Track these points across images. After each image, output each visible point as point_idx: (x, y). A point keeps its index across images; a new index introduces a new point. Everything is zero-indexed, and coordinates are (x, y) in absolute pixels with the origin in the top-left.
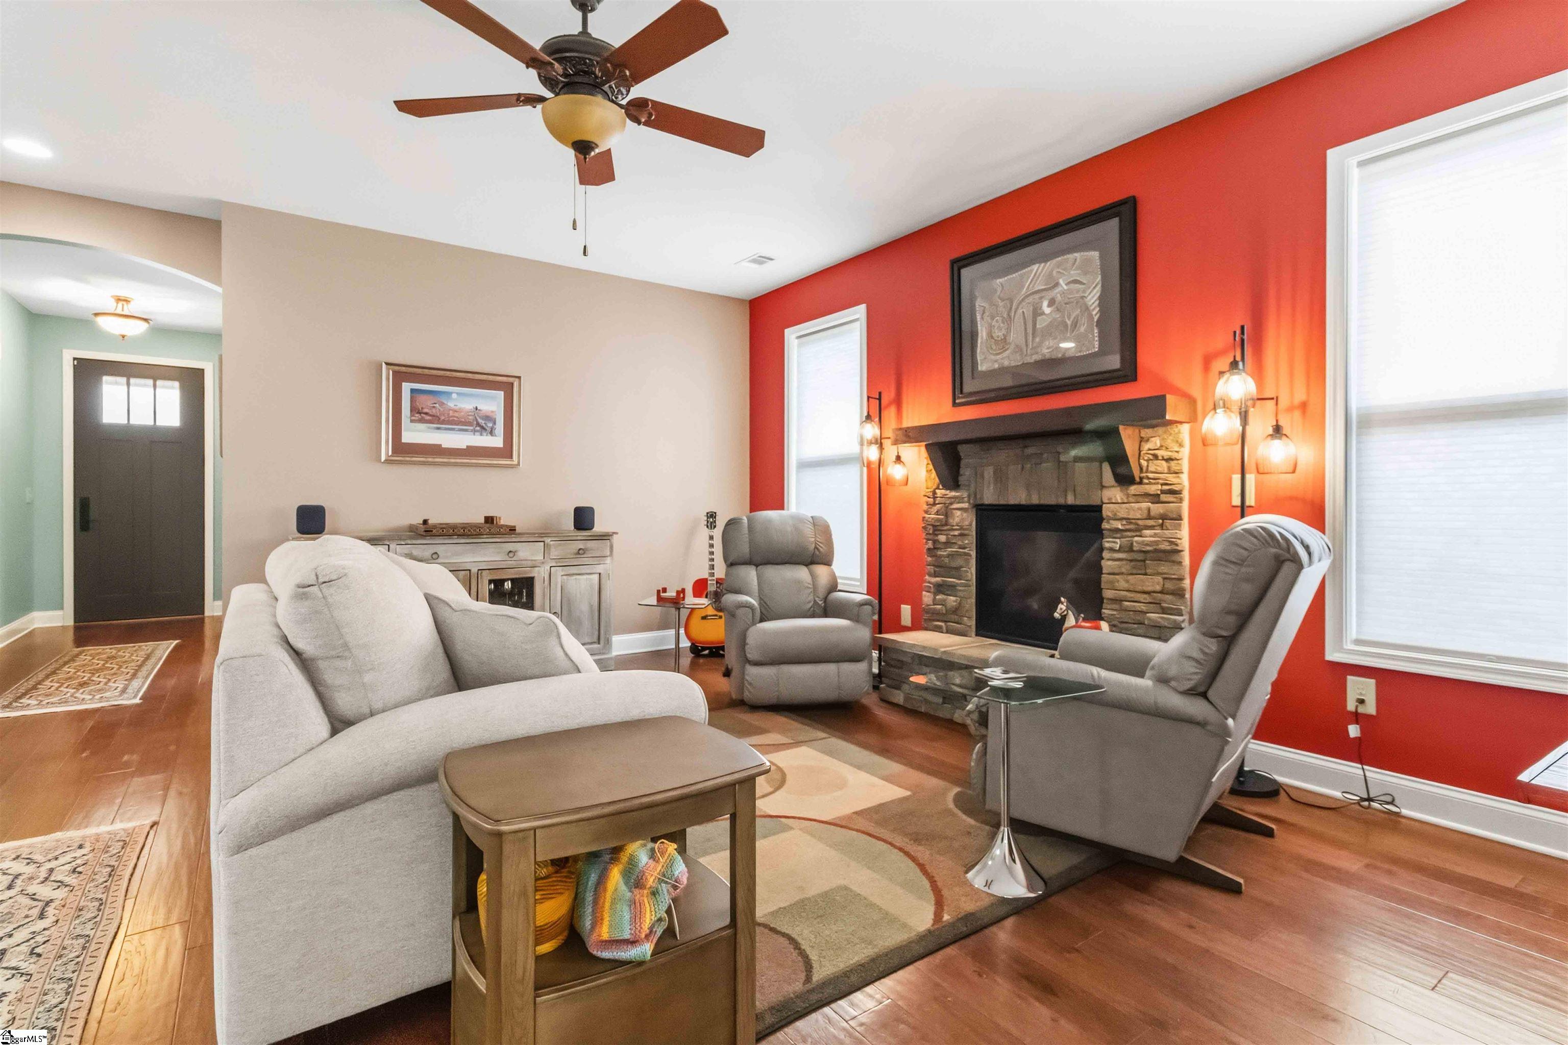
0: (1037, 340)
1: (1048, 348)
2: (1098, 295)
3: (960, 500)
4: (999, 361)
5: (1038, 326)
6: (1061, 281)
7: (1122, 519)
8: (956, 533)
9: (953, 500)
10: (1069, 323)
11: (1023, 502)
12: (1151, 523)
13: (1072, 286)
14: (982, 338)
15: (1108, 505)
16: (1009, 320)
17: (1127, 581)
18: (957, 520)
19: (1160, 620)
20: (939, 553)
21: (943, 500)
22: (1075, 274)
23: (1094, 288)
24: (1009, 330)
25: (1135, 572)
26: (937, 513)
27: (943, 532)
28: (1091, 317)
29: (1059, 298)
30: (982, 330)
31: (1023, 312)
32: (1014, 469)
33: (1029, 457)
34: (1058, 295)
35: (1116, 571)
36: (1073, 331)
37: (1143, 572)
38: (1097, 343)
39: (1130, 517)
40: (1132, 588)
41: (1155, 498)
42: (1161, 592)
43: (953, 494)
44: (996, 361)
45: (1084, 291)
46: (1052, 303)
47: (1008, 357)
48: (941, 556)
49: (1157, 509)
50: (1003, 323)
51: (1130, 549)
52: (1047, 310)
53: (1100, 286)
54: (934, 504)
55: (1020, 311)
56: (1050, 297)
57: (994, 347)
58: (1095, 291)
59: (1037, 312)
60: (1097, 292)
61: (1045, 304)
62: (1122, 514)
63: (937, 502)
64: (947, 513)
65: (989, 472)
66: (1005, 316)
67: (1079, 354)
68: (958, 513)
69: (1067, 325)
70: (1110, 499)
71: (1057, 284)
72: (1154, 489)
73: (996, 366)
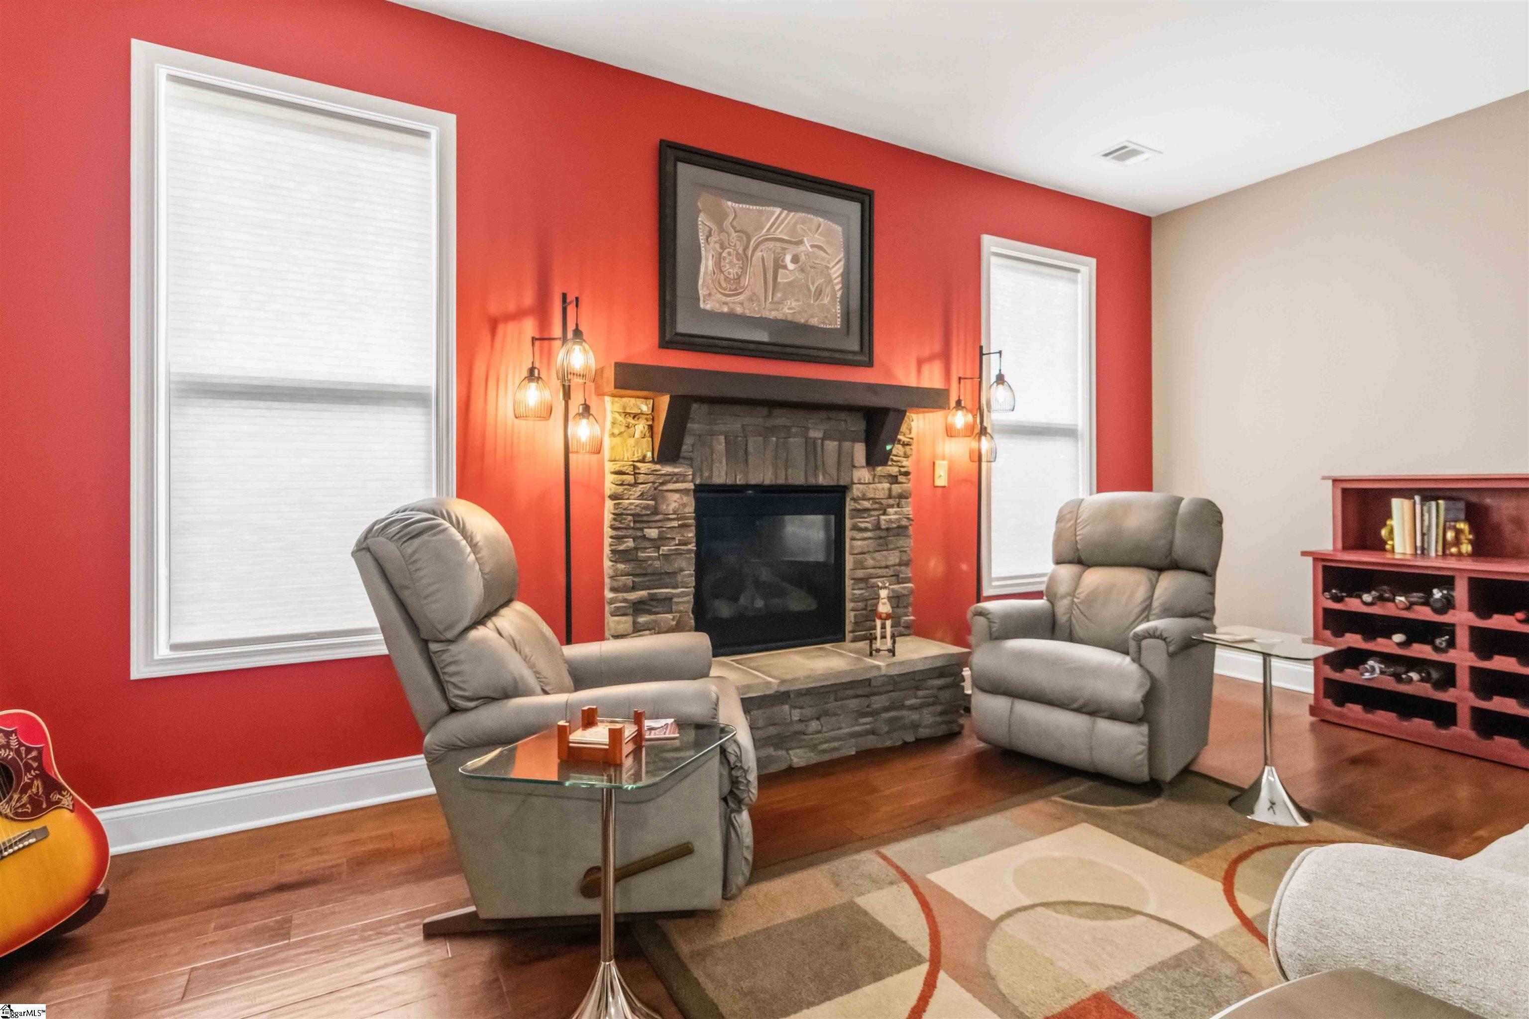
0: (779, 295)
1: (789, 309)
2: (841, 271)
3: (679, 478)
4: (731, 305)
5: (779, 280)
6: (805, 239)
7: (869, 499)
8: (675, 524)
9: (667, 478)
10: (813, 290)
11: (767, 482)
12: (891, 501)
13: (815, 250)
14: (706, 268)
15: (858, 485)
16: (745, 259)
17: (874, 559)
18: (673, 506)
19: (901, 590)
20: (641, 555)
21: (651, 478)
22: (819, 240)
23: (837, 263)
24: (743, 268)
25: (879, 548)
26: (642, 496)
27: (651, 524)
28: (834, 291)
29: (803, 258)
30: (707, 259)
31: (763, 256)
32: (754, 443)
33: (773, 430)
34: (802, 254)
35: (866, 550)
36: (817, 300)
37: (885, 548)
38: (839, 320)
39: (877, 497)
40: (878, 564)
41: (894, 479)
42: (900, 565)
43: (668, 469)
44: (725, 303)
45: (828, 262)
46: (795, 259)
47: (742, 304)
48: (645, 560)
49: (896, 489)
50: (738, 260)
51: (878, 527)
52: (791, 266)
53: (842, 263)
54: (636, 484)
55: (758, 254)
56: (794, 252)
57: (724, 285)
58: (838, 266)
59: (779, 265)
60: (838, 269)
61: (788, 258)
62: (870, 495)
63: (640, 481)
64: (657, 495)
65: (720, 445)
66: (740, 251)
67: (822, 326)
68: (676, 496)
69: (809, 290)
70: (860, 479)
71: (801, 242)
72: (894, 470)
73: (725, 309)
